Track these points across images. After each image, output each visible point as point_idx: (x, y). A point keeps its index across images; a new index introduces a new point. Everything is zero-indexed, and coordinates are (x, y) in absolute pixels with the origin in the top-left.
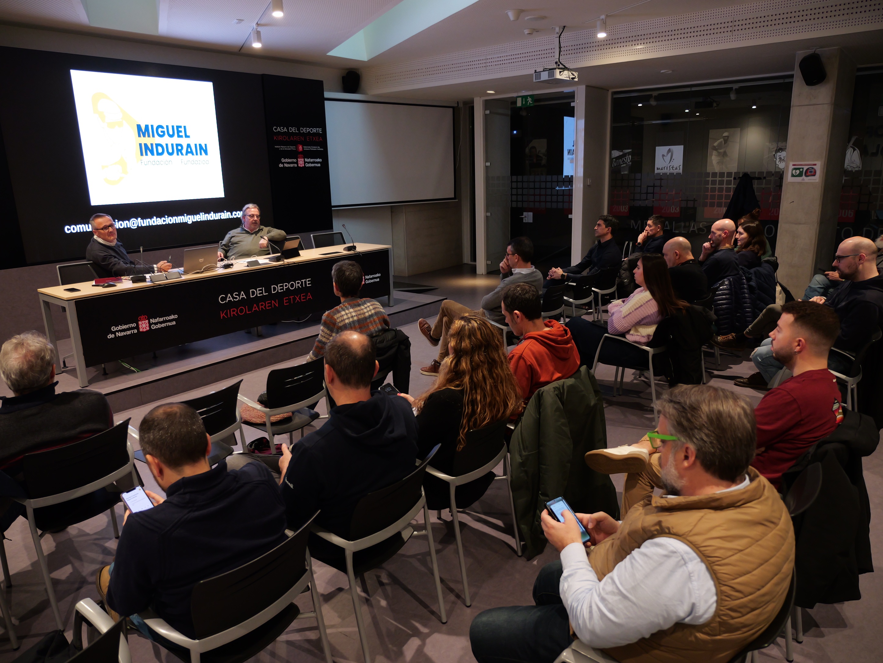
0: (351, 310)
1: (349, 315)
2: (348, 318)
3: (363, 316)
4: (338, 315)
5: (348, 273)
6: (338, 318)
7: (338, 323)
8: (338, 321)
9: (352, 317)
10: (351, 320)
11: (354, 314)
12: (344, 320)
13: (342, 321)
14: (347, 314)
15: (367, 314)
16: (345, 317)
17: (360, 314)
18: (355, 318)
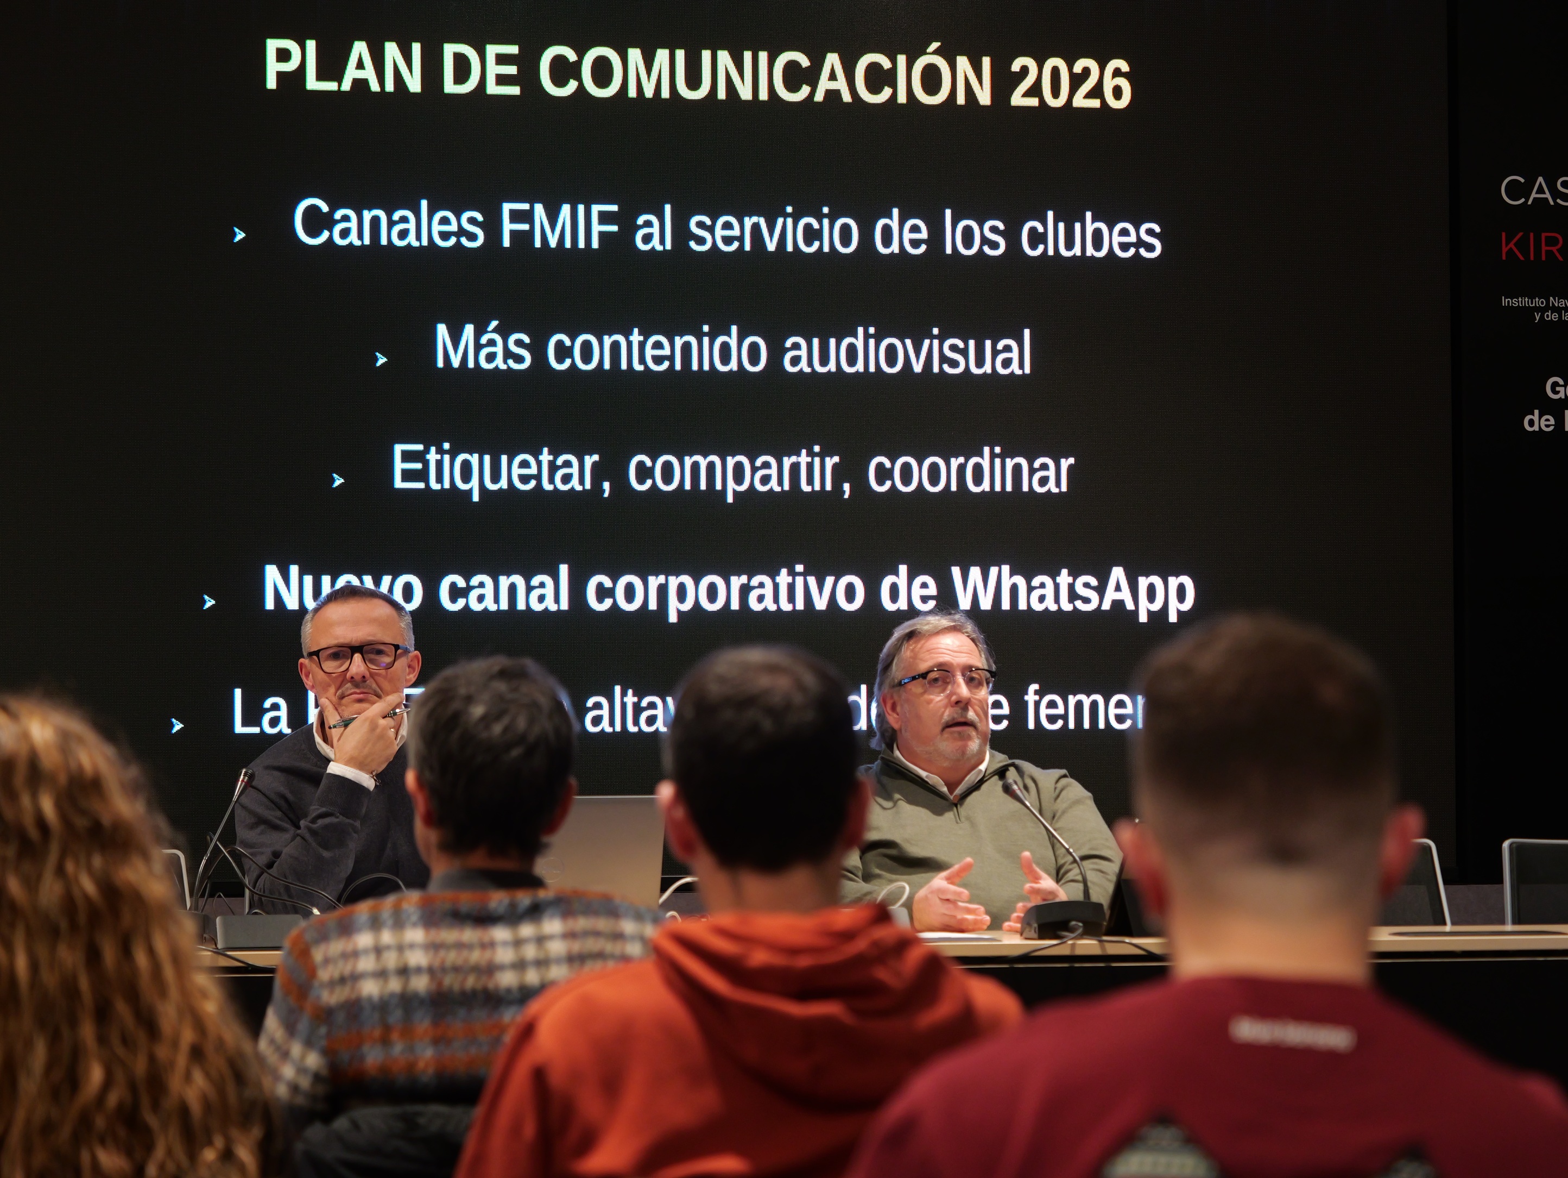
0: (416, 935)
1: (391, 960)
2: (382, 974)
3: (470, 982)
4: (336, 947)
5: (478, 711)
6: (327, 961)
7: (322, 985)
8: (324, 975)
9: (404, 971)
10: (395, 985)
11: (417, 958)
12: (356, 977)
13: (342, 980)
14: (378, 950)
15: (507, 979)
16: (366, 964)
17: (456, 969)
18: (420, 984)
